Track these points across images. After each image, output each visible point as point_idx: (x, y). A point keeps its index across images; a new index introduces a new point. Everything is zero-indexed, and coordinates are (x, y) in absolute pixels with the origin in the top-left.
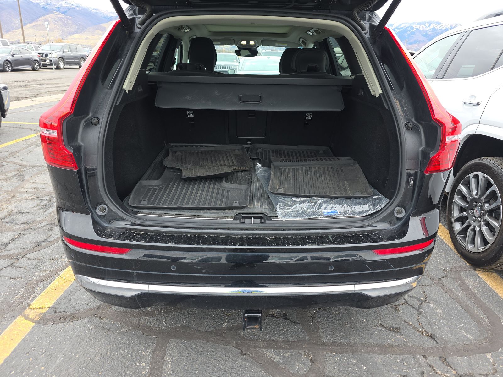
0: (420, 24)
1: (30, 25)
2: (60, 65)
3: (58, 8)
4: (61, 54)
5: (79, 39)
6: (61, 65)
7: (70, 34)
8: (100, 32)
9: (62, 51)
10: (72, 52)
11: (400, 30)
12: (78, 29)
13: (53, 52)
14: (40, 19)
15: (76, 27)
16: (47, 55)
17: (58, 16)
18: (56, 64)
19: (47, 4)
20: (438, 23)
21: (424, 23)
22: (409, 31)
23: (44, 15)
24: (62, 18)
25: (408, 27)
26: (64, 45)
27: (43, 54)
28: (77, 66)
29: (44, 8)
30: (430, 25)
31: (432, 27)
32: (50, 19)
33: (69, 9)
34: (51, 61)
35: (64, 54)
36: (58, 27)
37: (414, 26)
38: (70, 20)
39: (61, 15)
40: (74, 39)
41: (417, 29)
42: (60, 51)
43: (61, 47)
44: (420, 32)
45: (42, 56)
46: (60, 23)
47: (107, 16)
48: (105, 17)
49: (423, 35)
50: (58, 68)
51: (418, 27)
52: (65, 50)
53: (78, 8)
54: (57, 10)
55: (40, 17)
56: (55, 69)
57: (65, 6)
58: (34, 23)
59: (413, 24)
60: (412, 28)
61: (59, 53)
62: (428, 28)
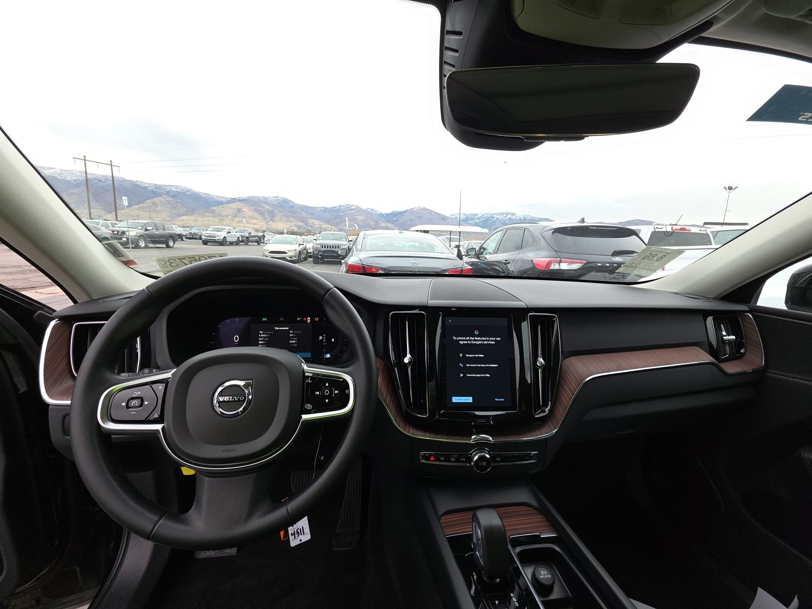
0: (499, 214)
1: (136, 206)
2: (140, 244)
3: (168, 192)
4: (142, 232)
5: (188, 220)
6: (142, 244)
7: (179, 215)
8: (210, 215)
9: (144, 228)
10: (157, 230)
11: (483, 219)
12: (187, 211)
13: (130, 229)
14: (148, 201)
15: (186, 210)
16: (123, 233)
17: (167, 199)
18: (134, 243)
19: (157, 188)
20: (513, 214)
21: (502, 214)
22: (491, 220)
23: (152, 198)
24: (171, 201)
25: (490, 217)
26: (148, 223)
27: (118, 232)
28: (164, 246)
29: (152, 191)
30: (507, 216)
31: (508, 217)
32: (158, 202)
33: (179, 193)
34: (128, 239)
35: (147, 232)
36: (166, 209)
37: (495, 216)
38: (180, 203)
39: (170, 199)
40: (183, 220)
41: (497, 218)
42: (141, 229)
43: (143, 225)
44: (500, 220)
45: (117, 233)
46: (169, 206)
47: (218, 201)
48: (215, 201)
49: (502, 223)
50: (137, 247)
51: (498, 217)
52: (148, 228)
53: (188, 193)
54: (166, 193)
55: (147, 200)
56: (132, 248)
57: (176, 190)
58: (140, 205)
59: (493, 214)
60: (493, 218)
61: (140, 231)
62: (506, 218)
